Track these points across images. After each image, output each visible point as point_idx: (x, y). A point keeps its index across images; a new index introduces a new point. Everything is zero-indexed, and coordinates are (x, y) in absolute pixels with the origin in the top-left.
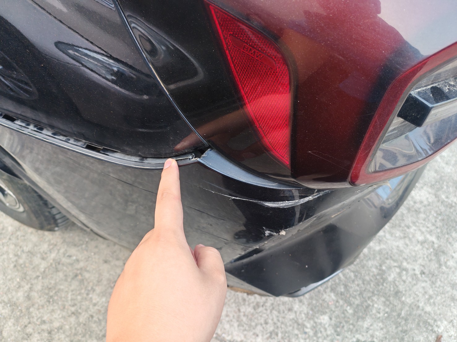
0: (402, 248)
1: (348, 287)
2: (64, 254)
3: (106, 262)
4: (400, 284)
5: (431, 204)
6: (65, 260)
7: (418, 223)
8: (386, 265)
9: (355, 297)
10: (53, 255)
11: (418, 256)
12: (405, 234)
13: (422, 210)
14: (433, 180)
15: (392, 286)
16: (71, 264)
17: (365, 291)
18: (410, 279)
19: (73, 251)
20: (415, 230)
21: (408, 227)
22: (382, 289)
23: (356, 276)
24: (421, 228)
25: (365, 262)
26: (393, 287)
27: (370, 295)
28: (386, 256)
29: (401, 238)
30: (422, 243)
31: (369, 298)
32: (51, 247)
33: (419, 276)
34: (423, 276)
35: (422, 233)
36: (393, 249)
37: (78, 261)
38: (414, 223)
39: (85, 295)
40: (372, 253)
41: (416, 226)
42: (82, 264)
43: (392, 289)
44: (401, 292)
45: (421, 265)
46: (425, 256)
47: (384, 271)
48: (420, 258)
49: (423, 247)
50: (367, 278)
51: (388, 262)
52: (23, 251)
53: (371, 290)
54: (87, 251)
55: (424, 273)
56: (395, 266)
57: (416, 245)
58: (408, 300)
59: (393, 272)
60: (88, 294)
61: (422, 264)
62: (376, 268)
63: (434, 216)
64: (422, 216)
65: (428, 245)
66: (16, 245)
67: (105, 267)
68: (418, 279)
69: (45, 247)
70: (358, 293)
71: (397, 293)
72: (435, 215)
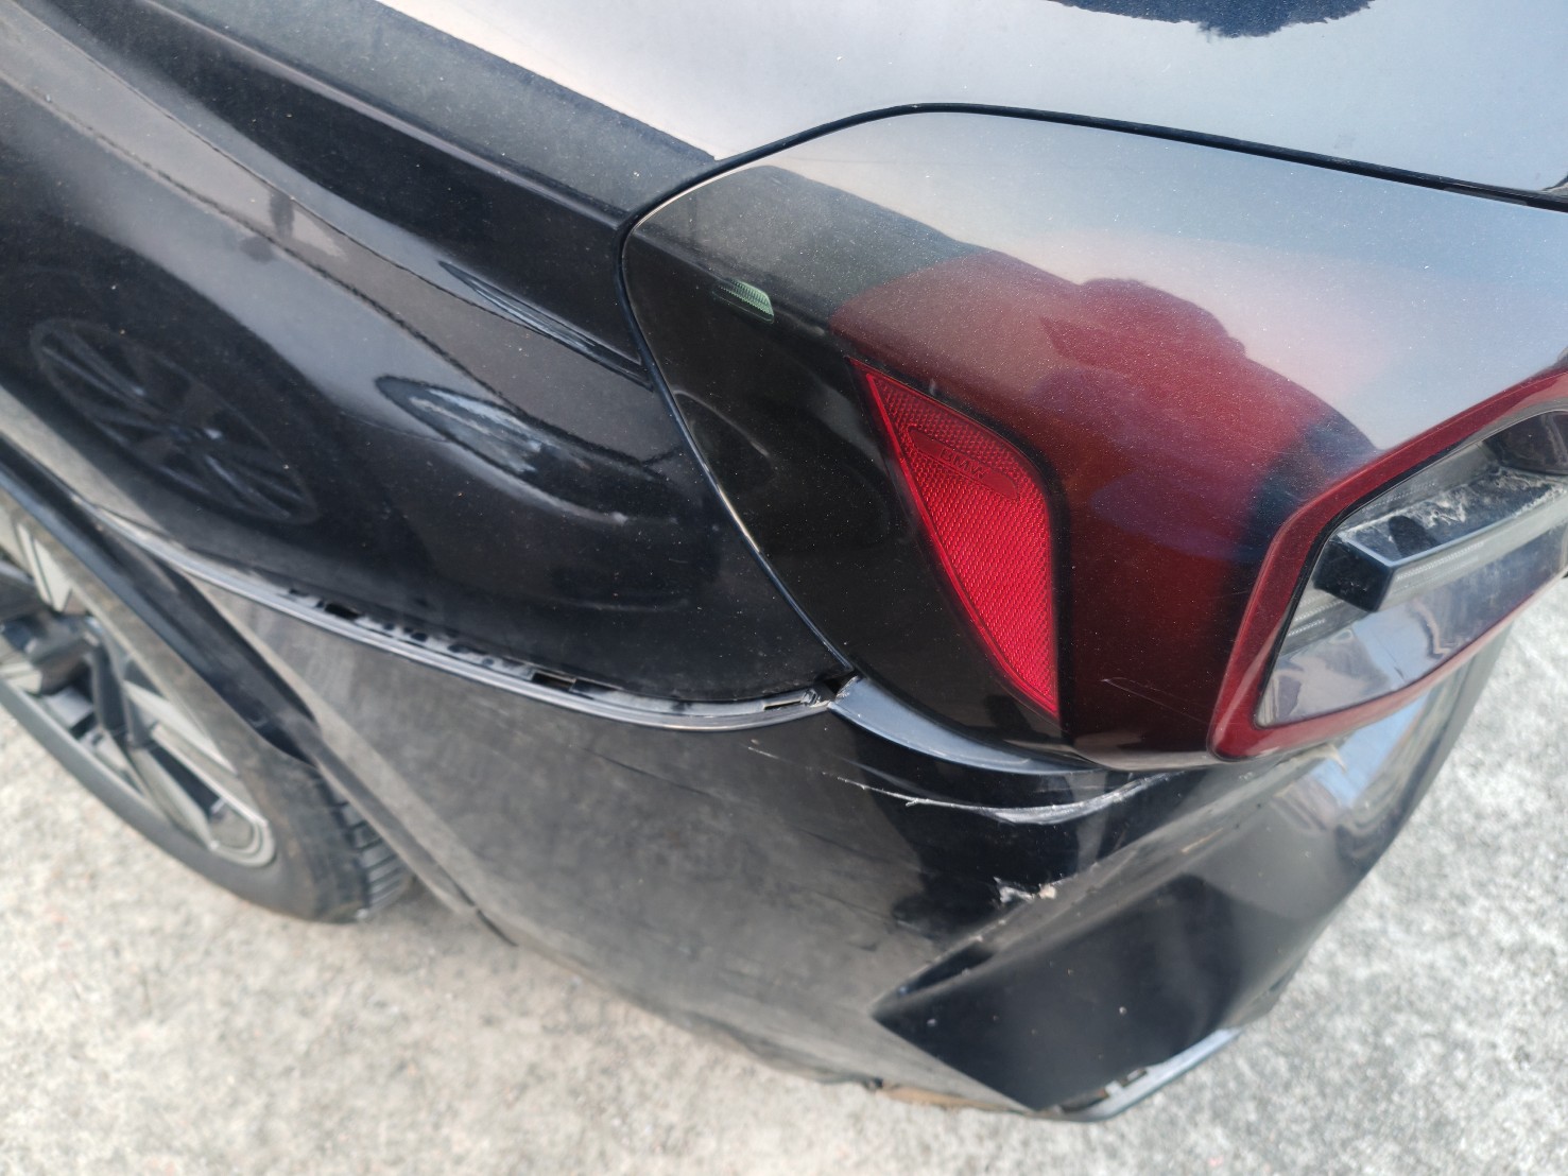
0: (1446, 973)
1: (1270, 1108)
2: (365, 997)
3: (489, 1021)
4: (1449, 1097)
5: (1535, 821)
6: (369, 1018)
7: (1496, 885)
8: (1396, 1030)
9: (1295, 1142)
10: (332, 1002)
11: (1505, 999)
12: (1452, 923)
13: (1505, 840)
14: (1535, 739)
15: (1420, 1103)
16: (386, 1031)
17: (1328, 1118)
18: (1480, 1079)
19: (391, 988)
20: (1488, 911)
21: (1463, 900)
22: (1386, 1112)
23: (1294, 1069)
24: (1507, 903)
25: (1322, 1021)
26: (1426, 1104)
27: (1346, 1132)
28: (1394, 999)
29: (1440, 939)
30: (1516, 952)
31: (1344, 1144)
32: (328, 975)
33: (1513, 1066)
34: (1526, 1065)
35: (1513, 919)
36: (1415, 975)
37: (405, 1018)
38: (1481, 886)
39: (428, 1130)
40: (1344, 989)
41: (1488, 896)
42: (417, 1030)
43: (1422, 1113)
44: (1454, 1123)
45: (1515, 1029)
46: (1528, 998)
47: (1388, 1051)
48: (1510, 1004)
49: (1519, 968)
50: (1334, 1075)
51: (1401, 1019)
52: (245, 991)
53: (1350, 1116)
54: (432, 986)
55: (1527, 1057)
56: (1427, 1035)
57: (1496, 962)
58: (1477, 1151)
59: (1420, 1054)
60: (437, 1126)
61: (1520, 1025)
62: (1364, 1040)
63: (1547, 860)
64: (1507, 860)
65: (1534, 960)
66: (226, 971)
67: (487, 1038)
68: (1508, 1080)
69: (308, 976)
70: (1307, 1126)
71: (1440, 1126)
72: (1552, 857)
